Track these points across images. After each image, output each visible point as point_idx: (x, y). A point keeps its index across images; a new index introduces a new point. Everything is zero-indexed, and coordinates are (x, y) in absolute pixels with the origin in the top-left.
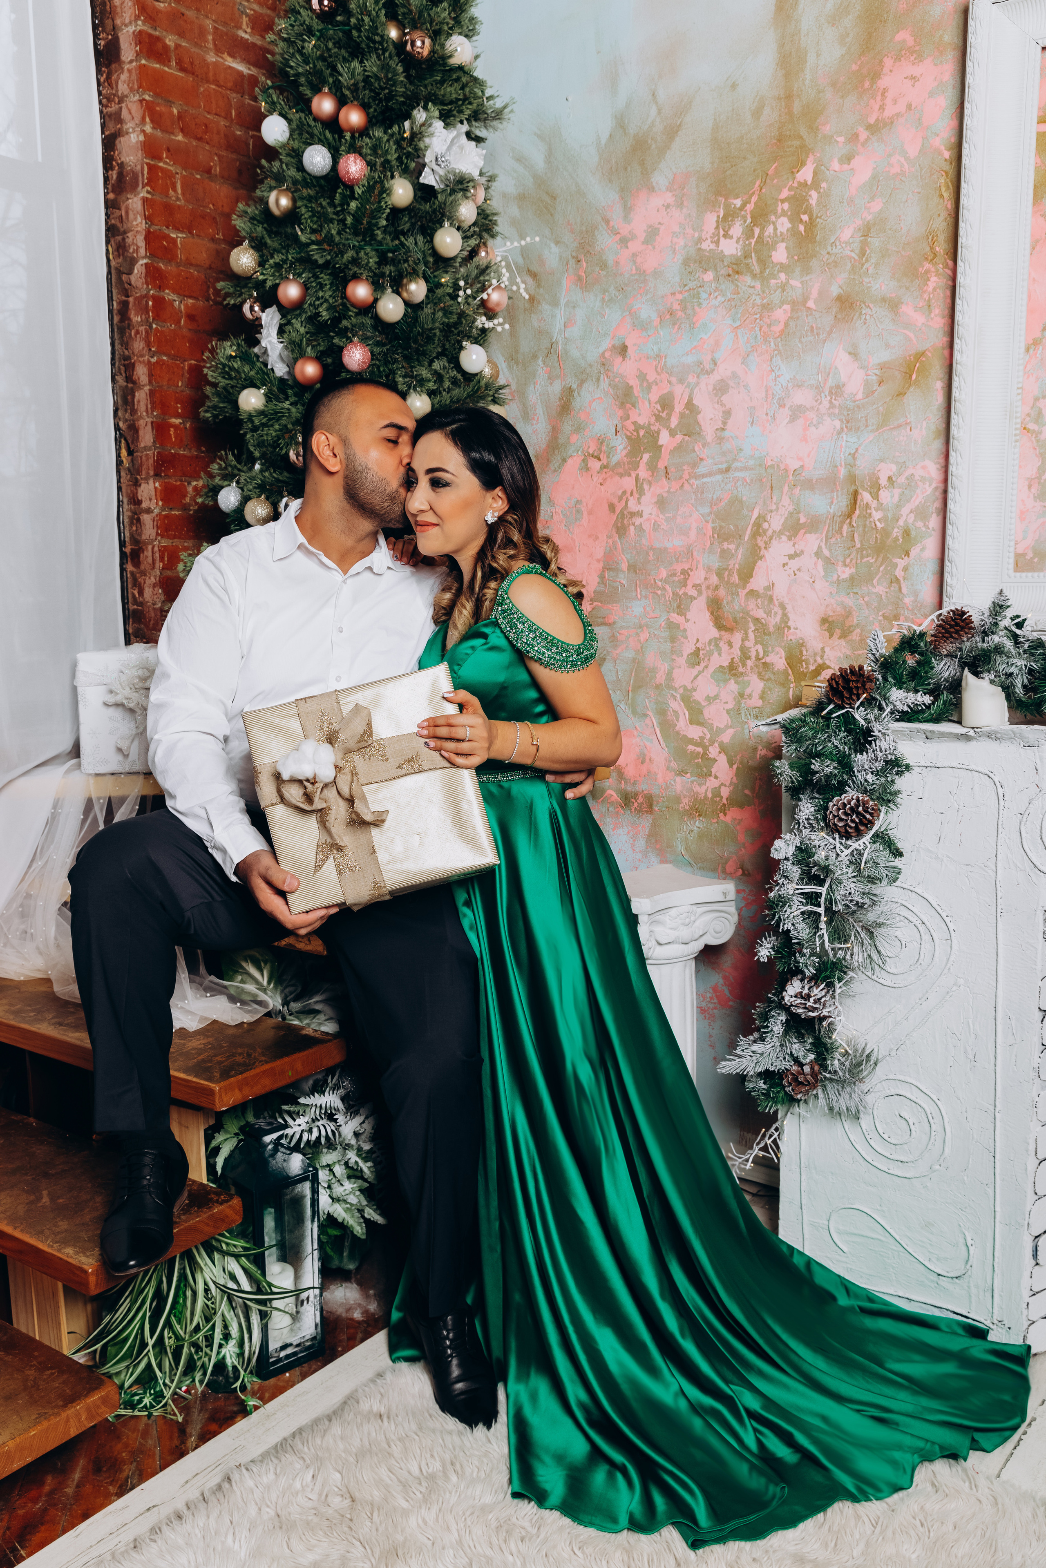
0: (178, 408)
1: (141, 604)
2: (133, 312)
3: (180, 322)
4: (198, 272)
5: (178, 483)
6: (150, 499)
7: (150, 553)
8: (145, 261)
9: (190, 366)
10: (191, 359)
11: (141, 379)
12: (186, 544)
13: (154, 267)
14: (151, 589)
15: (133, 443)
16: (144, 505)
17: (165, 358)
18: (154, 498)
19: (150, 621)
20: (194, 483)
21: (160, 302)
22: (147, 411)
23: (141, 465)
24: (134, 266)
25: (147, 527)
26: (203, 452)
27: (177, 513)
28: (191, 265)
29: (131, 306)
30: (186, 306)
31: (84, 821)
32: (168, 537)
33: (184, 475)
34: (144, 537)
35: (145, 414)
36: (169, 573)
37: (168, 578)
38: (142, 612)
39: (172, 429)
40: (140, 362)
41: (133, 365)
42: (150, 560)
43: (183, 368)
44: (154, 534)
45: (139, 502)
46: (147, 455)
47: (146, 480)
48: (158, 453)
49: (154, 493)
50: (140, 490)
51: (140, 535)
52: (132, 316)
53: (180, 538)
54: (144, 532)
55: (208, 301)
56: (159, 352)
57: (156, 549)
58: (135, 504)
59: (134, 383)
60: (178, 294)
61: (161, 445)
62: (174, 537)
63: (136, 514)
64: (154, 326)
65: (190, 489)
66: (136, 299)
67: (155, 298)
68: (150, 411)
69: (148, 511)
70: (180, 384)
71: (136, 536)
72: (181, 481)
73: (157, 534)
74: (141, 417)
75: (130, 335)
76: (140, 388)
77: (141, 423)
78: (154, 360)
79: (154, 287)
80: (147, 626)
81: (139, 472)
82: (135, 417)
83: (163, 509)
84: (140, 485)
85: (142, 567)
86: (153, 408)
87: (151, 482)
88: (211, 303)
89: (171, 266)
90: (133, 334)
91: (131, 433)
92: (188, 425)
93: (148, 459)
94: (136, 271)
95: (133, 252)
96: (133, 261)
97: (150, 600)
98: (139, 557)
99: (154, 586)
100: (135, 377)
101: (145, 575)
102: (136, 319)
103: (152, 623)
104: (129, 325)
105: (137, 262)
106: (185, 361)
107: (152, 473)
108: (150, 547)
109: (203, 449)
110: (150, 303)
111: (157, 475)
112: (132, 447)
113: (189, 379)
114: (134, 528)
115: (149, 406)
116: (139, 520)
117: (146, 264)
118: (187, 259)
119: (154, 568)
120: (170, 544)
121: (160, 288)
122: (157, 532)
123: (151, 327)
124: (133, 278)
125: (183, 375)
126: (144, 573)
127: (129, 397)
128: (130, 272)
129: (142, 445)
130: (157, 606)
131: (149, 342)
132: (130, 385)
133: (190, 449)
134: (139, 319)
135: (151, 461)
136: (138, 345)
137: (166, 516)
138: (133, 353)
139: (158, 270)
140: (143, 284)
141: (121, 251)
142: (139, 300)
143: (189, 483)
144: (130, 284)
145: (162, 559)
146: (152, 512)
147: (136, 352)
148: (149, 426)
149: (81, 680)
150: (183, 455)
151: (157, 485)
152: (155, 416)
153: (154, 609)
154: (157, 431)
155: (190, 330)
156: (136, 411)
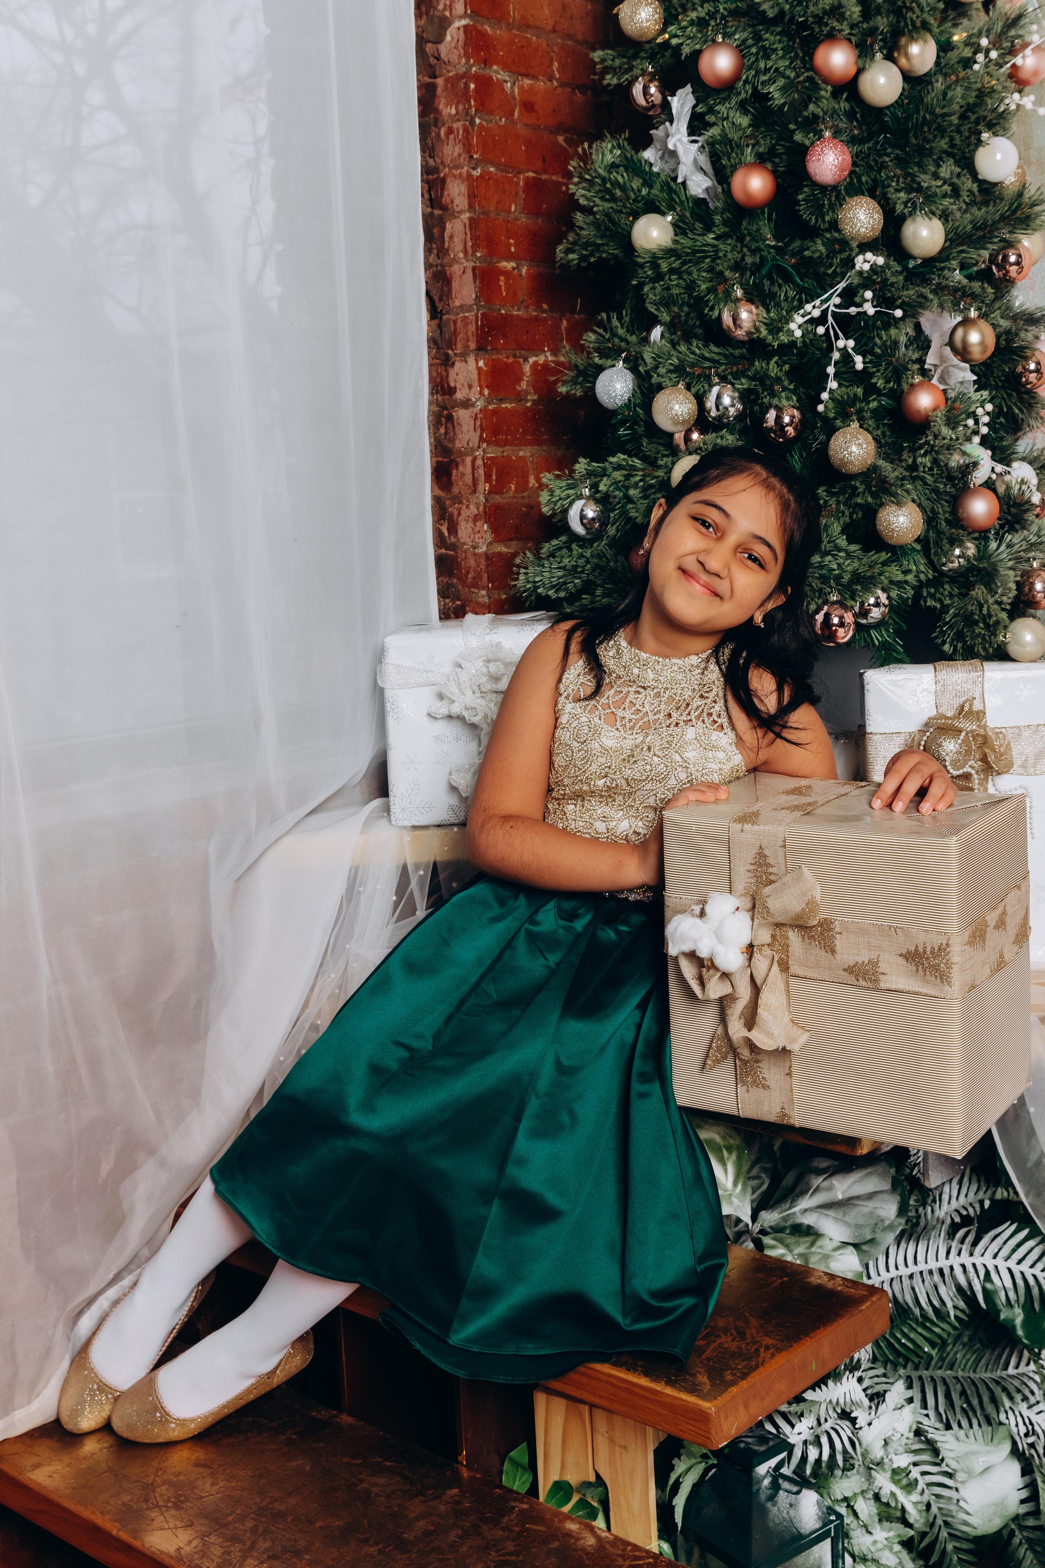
0: (510, 245)
1: (453, 547)
2: (443, 101)
3: (513, 114)
4: (538, 37)
5: (511, 360)
6: (470, 387)
7: (468, 469)
8: (464, 22)
9: (527, 180)
10: (529, 171)
11: (456, 202)
12: (521, 453)
13: (477, 31)
14: (470, 524)
15: (441, 299)
16: (459, 395)
17: (492, 169)
18: (476, 384)
19: (468, 572)
20: (532, 360)
21: (485, 84)
22: (465, 252)
23: (455, 334)
24: (445, 29)
25: (465, 428)
26: (544, 311)
27: (509, 406)
28: (528, 26)
29: (439, 91)
30: (521, 88)
31: (396, 904)
32: (497, 444)
33: (520, 348)
34: (458, 444)
35: (461, 255)
36: (498, 499)
37: (497, 507)
38: (454, 559)
39: (502, 278)
40: (455, 176)
41: (443, 181)
42: (468, 479)
43: (517, 184)
44: (477, 440)
45: (452, 391)
46: (465, 318)
47: (464, 356)
48: (483, 315)
49: (475, 376)
50: (452, 373)
51: (452, 441)
52: (441, 107)
53: (512, 444)
54: (460, 436)
55: (551, 81)
56: (484, 161)
57: (479, 462)
58: (444, 393)
59: (444, 208)
60: (510, 71)
61: (488, 302)
62: (506, 443)
63: (445, 408)
64: (478, 121)
65: (527, 369)
66: (447, 80)
67: (477, 78)
68: (470, 251)
69: (467, 404)
70: (513, 209)
71: (446, 443)
72: (515, 356)
73: (481, 439)
74: (455, 261)
75: (439, 135)
76: (454, 215)
77: (456, 269)
78: (477, 173)
79: (477, 62)
80: (463, 581)
81: (451, 344)
82: (446, 260)
83: (489, 401)
84: (453, 364)
85: (455, 490)
86: (475, 248)
87: (471, 359)
88: (555, 84)
89: (501, 29)
90: (442, 133)
91: (439, 285)
92: (524, 271)
93: (466, 325)
94: (448, 38)
95: (444, 9)
96: (444, 24)
97: (469, 541)
98: (450, 475)
99: (476, 519)
100: (445, 200)
101: (461, 502)
102: (448, 110)
103: (470, 576)
104: (436, 121)
105: (450, 24)
106: (519, 173)
107: (473, 345)
108: (469, 460)
109: (545, 306)
110: (472, 86)
111: (481, 348)
112: (440, 306)
113: (525, 200)
114: (442, 430)
115: (470, 244)
116: (450, 418)
117: (465, 27)
118: (522, 18)
119: (475, 491)
120: (499, 454)
121: (485, 64)
122: (481, 437)
123: (472, 122)
124: (443, 49)
125: (517, 193)
126: (458, 499)
127: (436, 231)
128: (439, 40)
129: (457, 303)
130: (479, 551)
131: (470, 145)
132: (437, 212)
133: (527, 307)
134: (453, 111)
135: (472, 328)
136: (451, 150)
137: (494, 412)
138: (442, 162)
139: (482, 35)
140: (460, 57)
141: (423, 9)
142: (452, 82)
143: (526, 359)
144: (438, 58)
145: (488, 478)
146: (473, 405)
147: (448, 161)
148: (469, 274)
149: (391, 680)
150: (517, 316)
151: (481, 363)
152: (478, 259)
153: (475, 554)
154: (481, 282)
155: (526, 125)
156: (448, 250)
